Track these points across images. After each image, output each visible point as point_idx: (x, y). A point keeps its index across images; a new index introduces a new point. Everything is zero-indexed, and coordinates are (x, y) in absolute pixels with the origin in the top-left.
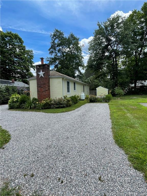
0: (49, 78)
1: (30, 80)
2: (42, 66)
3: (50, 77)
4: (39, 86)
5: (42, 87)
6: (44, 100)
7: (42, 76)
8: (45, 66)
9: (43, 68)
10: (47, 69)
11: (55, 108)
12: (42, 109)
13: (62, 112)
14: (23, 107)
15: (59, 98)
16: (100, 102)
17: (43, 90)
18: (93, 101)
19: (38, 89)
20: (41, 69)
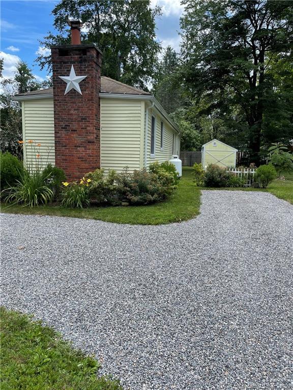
0: (99, 98)
1: (25, 101)
2: (77, 52)
3: (101, 95)
4: (62, 124)
5: (74, 128)
6: (87, 175)
7: (73, 91)
8: (88, 54)
9: (82, 61)
10: (94, 65)
11: (127, 206)
12: (85, 205)
13: (170, 221)
14: (12, 196)
15: (135, 170)
16: (240, 186)
17: (77, 139)
18: (218, 182)
19: (58, 135)
20: (72, 62)
